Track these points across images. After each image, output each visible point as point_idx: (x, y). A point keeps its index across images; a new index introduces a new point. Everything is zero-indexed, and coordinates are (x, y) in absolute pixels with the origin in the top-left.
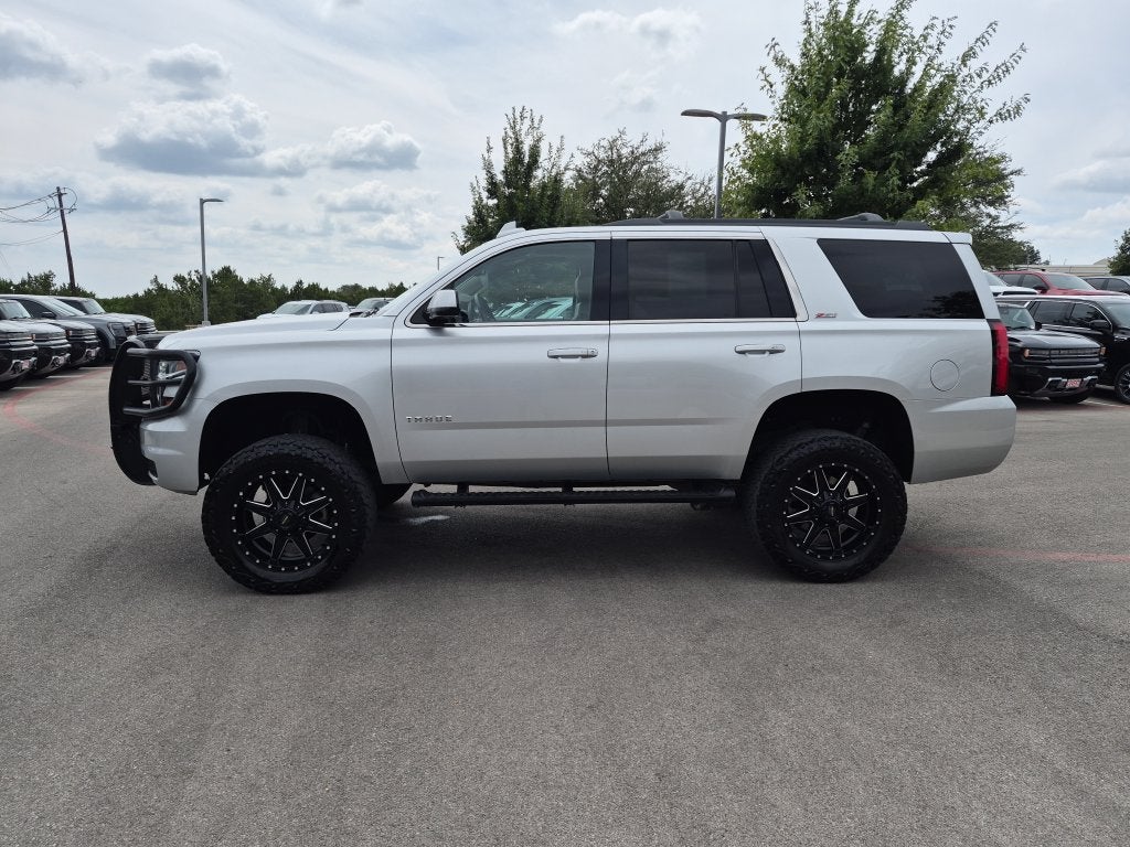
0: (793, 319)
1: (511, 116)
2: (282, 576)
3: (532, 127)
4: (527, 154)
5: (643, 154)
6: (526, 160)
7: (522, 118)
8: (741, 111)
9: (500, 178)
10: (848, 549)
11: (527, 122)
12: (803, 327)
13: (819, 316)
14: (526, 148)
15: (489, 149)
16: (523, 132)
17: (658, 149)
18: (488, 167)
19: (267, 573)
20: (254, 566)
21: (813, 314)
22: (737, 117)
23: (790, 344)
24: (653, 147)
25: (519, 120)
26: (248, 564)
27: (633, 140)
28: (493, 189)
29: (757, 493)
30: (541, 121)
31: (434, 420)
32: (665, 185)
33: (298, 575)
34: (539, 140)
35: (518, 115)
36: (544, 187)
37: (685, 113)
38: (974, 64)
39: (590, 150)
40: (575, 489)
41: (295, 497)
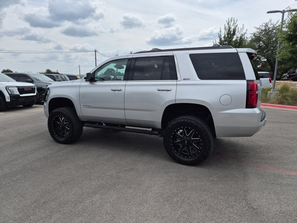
0: (176, 80)
1: (228, 21)
3: (234, 23)
4: (232, 31)
6: (232, 33)
7: (231, 20)
9: (223, 39)
11: (233, 22)
12: (178, 83)
13: (184, 79)
14: (232, 29)
15: (221, 31)
16: (231, 25)
18: (220, 36)
19: (58, 138)
21: (182, 79)
23: (173, 88)
25: (230, 22)
26: (55, 136)
30: (237, 21)
34: (236, 27)
35: (230, 20)
39: (259, 27)
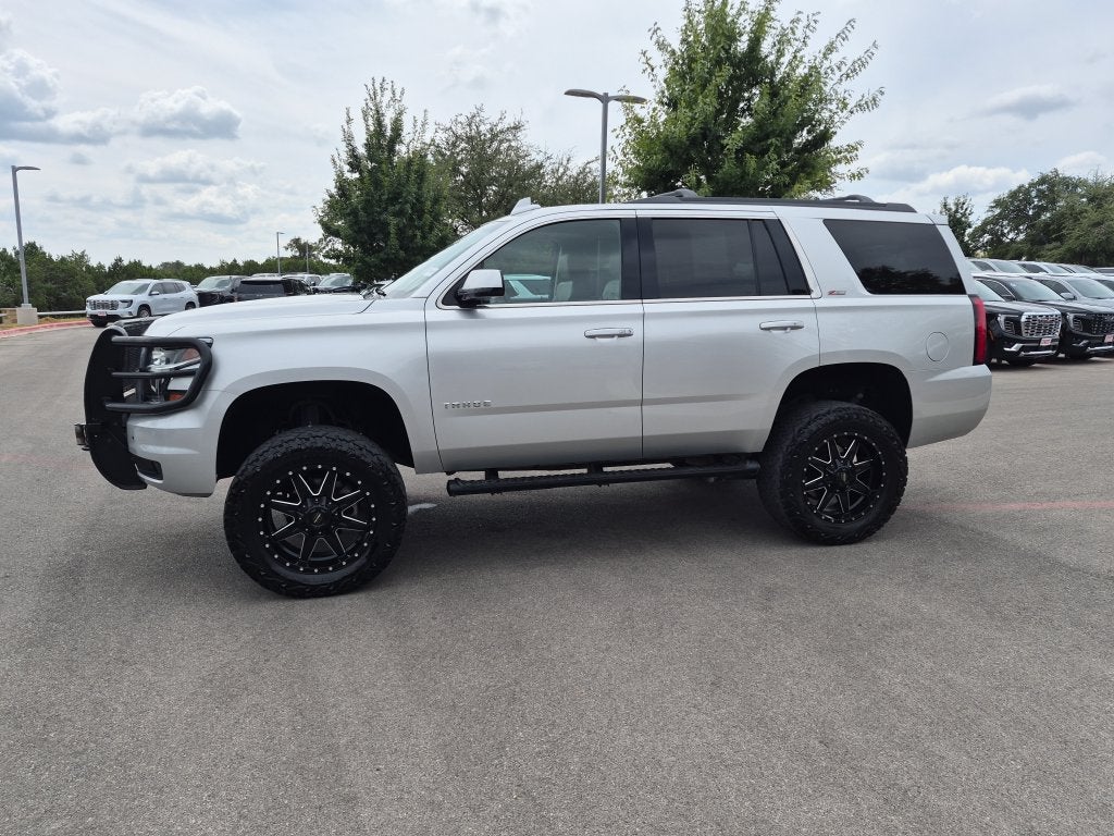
0: (808, 297)
1: (370, 87)
2: (316, 578)
3: (393, 99)
4: (389, 127)
5: (501, 132)
6: (389, 133)
7: (383, 89)
8: (623, 93)
9: (362, 151)
10: (856, 512)
11: (388, 94)
12: (817, 303)
13: (831, 293)
14: (388, 122)
15: (349, 121)
16: (384, 105)
17: (517, 128)
18: (349, 139)
19: (300, 576)
20: (285, 570)
21: (826, 292)
22: (618, 99)
23: (807, 320)
24: (512, 125)
25: (379, 91)
26: (278, 569)
27: (491, 118)
28: (355, 163)
29: (780, 463)
30: (402, 93)
31: (472, 407)
32: (527, 165)
33: (333, 575)
34: (401, 114)
35: (378, 86)
36: (410, 162)
37: (568, 93)
38: (835, 58)
39: (448, 126)
40: (605, 469)
41: (326, 492)
